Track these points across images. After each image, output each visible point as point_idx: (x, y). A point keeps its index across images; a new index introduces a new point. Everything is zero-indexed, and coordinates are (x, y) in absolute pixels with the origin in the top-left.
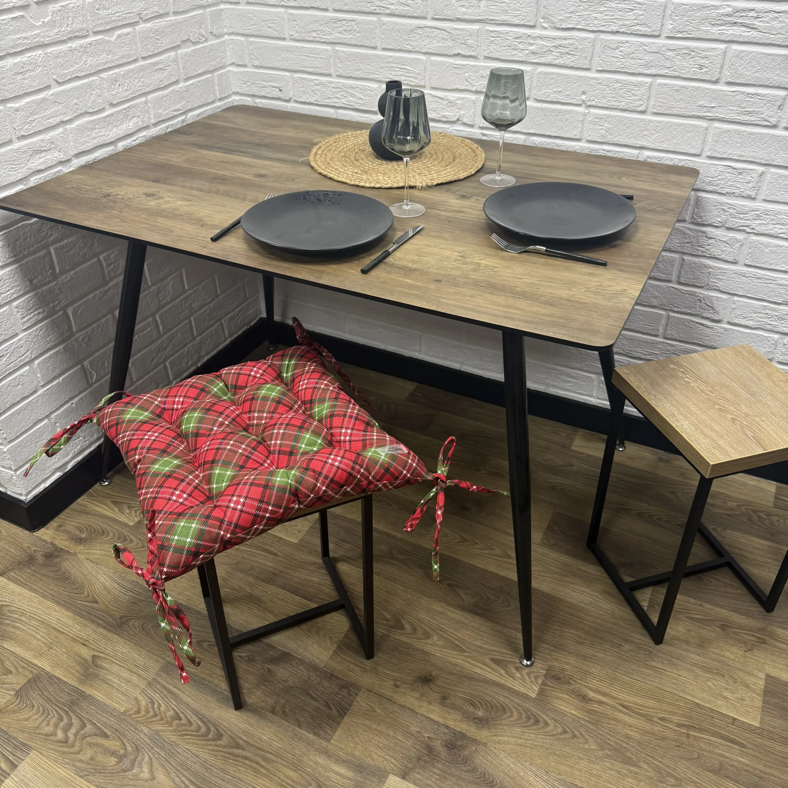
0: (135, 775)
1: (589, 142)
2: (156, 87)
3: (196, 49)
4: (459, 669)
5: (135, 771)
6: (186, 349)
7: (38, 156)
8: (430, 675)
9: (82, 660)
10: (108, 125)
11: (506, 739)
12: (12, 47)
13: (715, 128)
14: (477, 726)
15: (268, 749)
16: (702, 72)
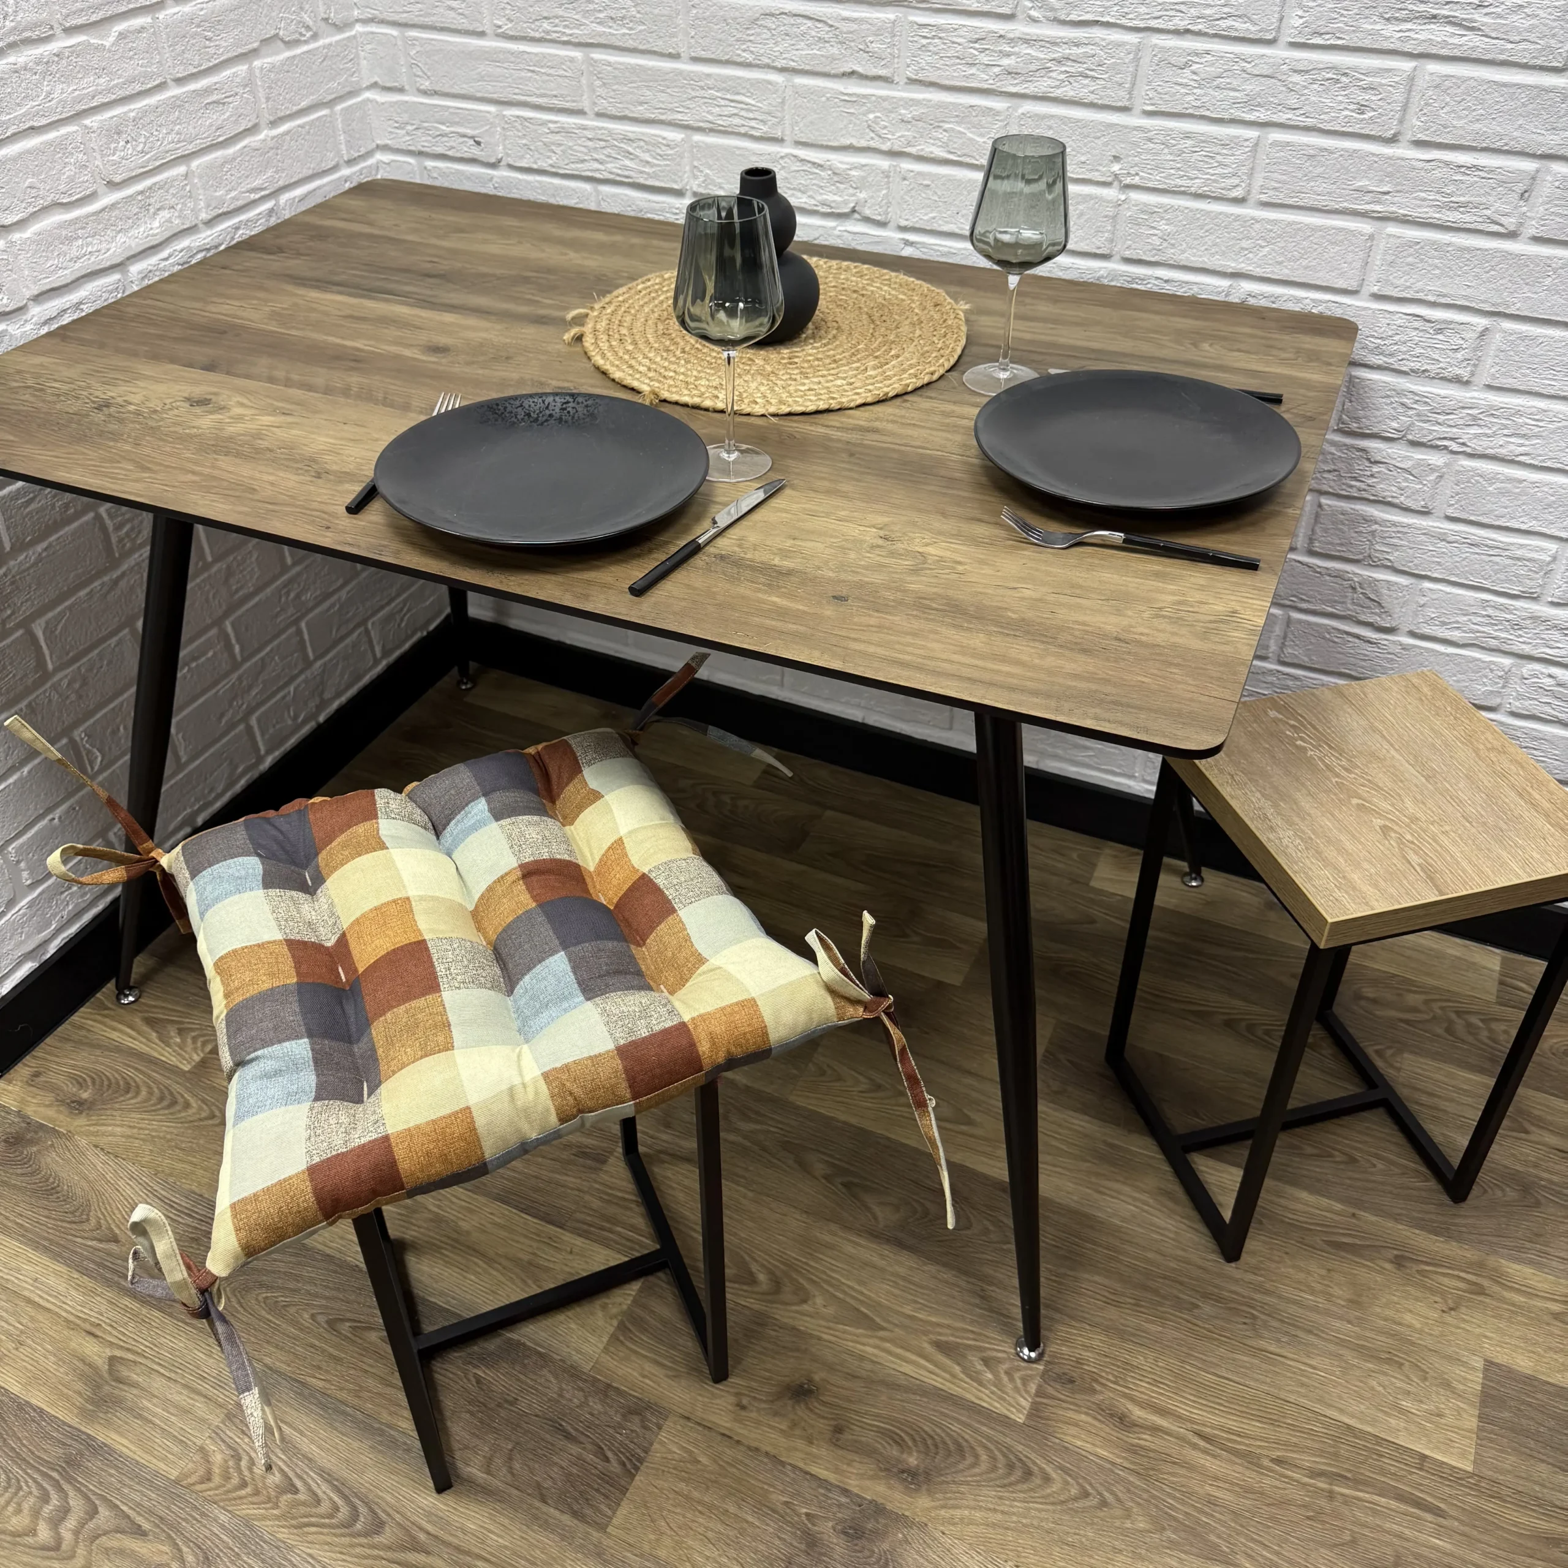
1: (1128, 261)
2: (209, 142)
3: (294, 57)
4: (868, 1366)
6: (292, 688)
8: (810, 1381)
9: (86, 1369)
10: (106, 229)
11: (966, 1512)
13: (1389, 236)
14: (907, 1488)
15: (477, 1551)
16: (1363, 119)
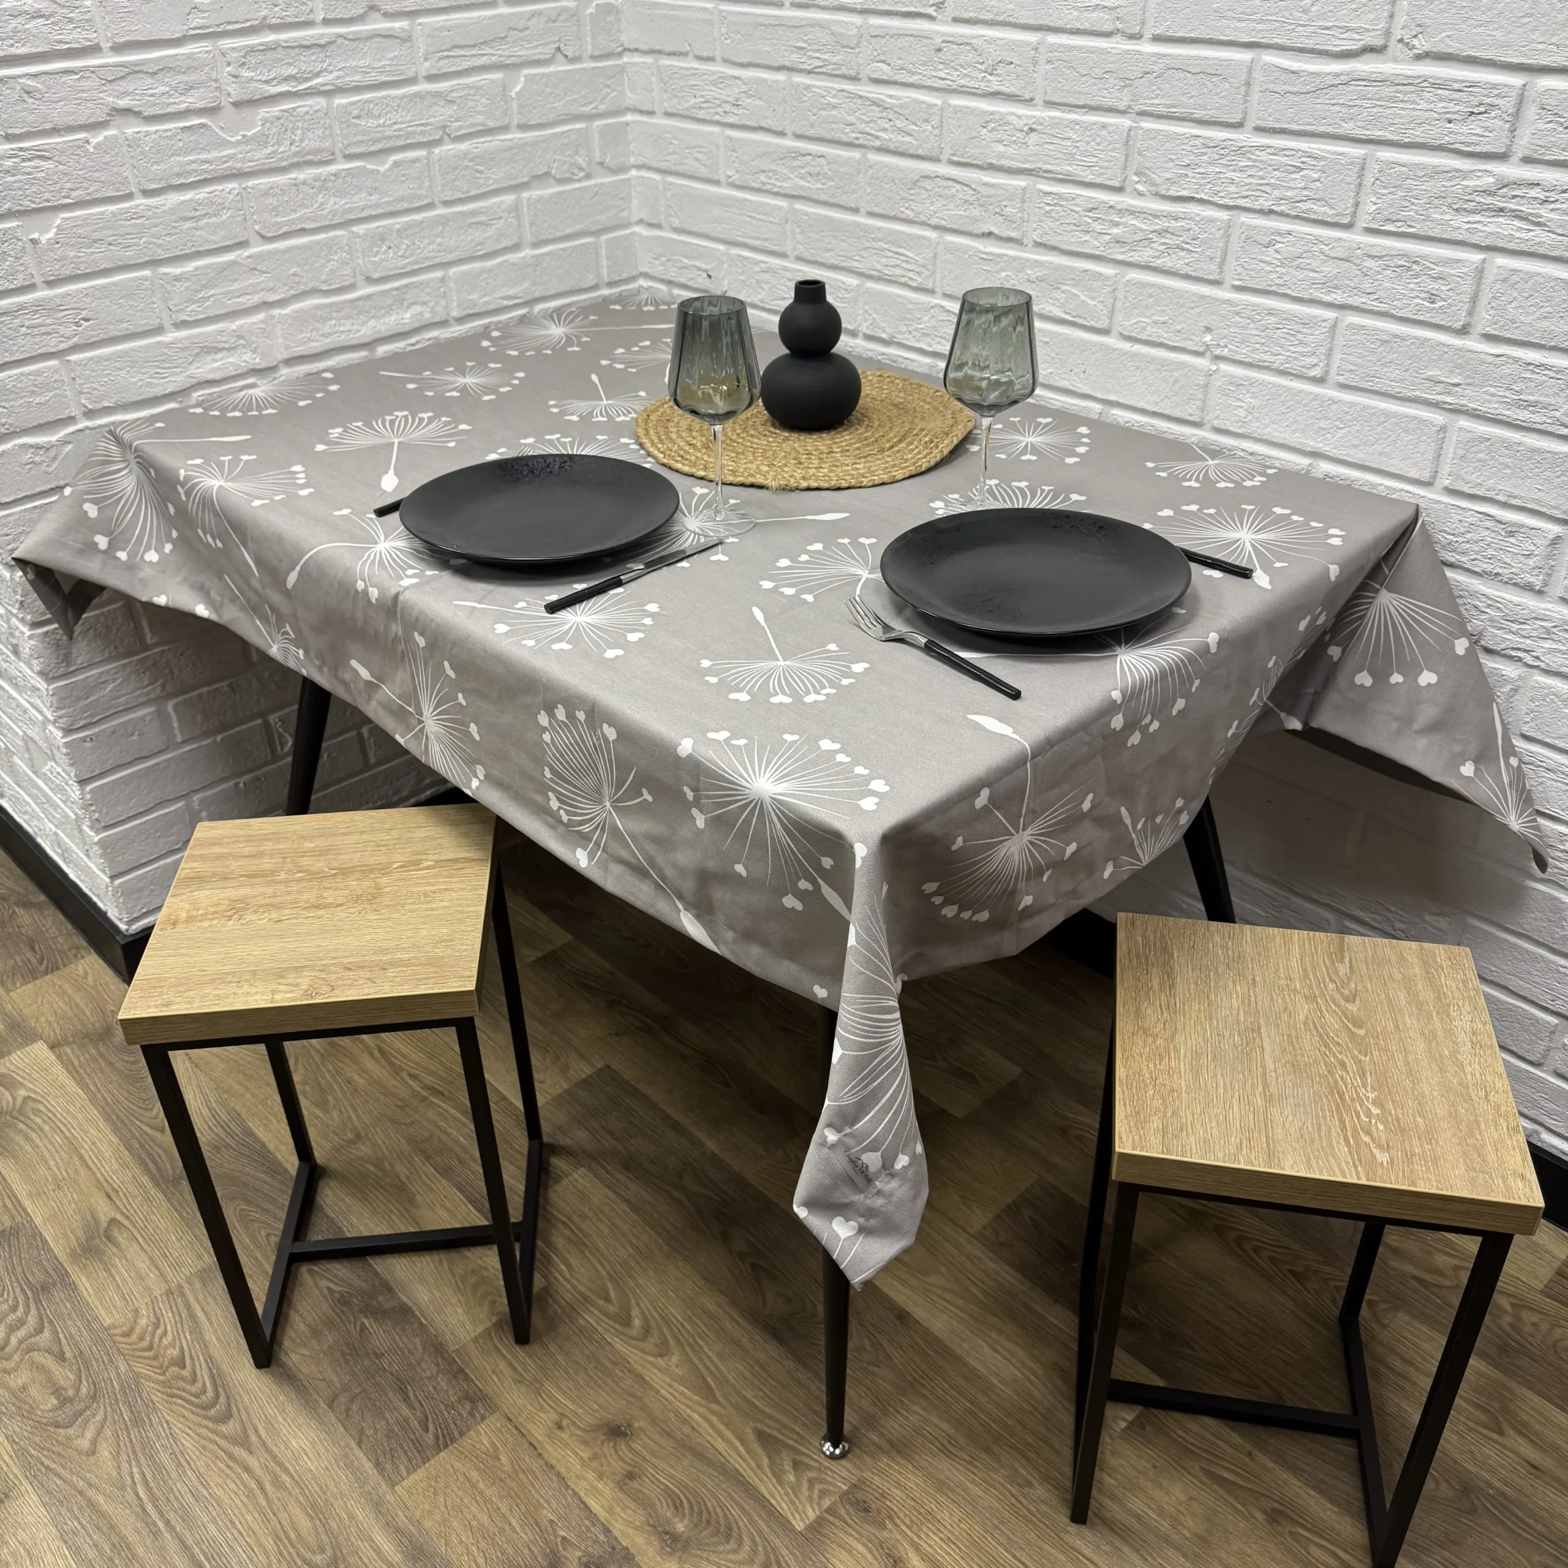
0: (68, 1438)
1: (1218, 430)
2: (468, 254)
3: (564, 192)
4: (686, 1429)
5: (71, 1431)
7: (210, 357)
8: (630, 1426)
9: (92, 1222)
10: (361, 313)
12: (179, 175)
13: (1461, 429)
14: (662, 1548)
15: (288, 1465)
16: (1434, 308)
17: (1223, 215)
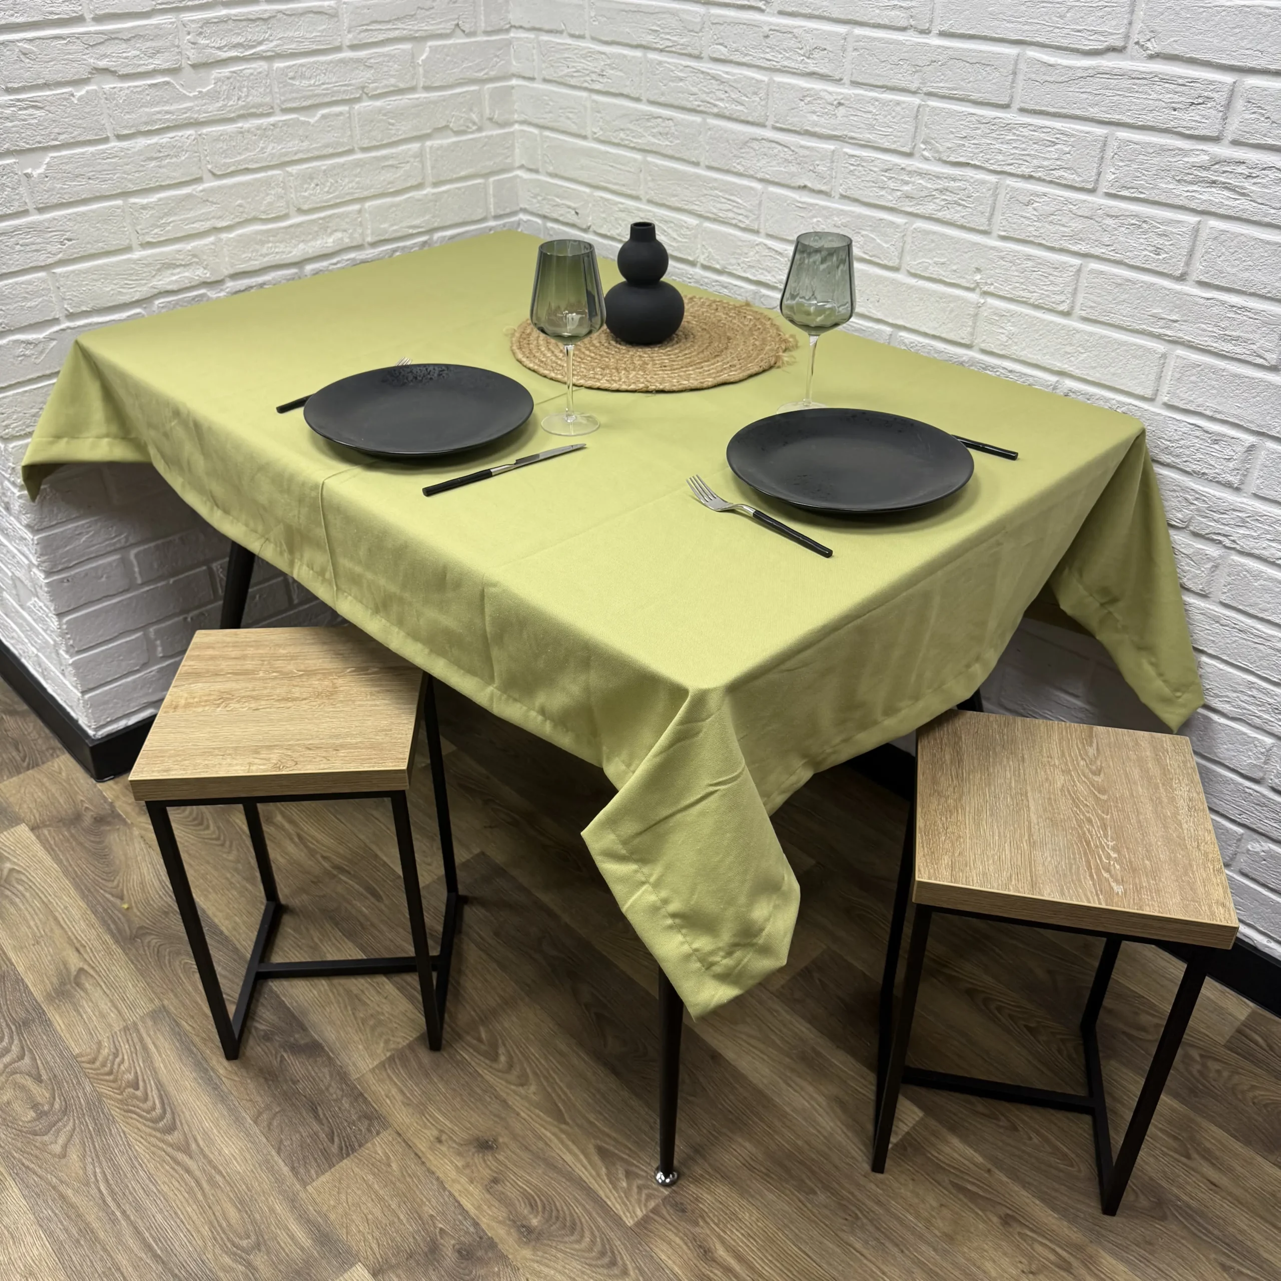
0: (44, 1144)
1: (984, 352)
2: (380, 191)
3: (460, 142)
4: (540, 1145)
5: (46, 1138)
7: (169, 272)
8: (495, 1140)
9: (64, 971)
10: (292, 238)
12: (146, 123)
13: (1178, 356)
14: (520, 1238)
15: (221, 1168)
16: (1158, 259)
17: (993, 178)
